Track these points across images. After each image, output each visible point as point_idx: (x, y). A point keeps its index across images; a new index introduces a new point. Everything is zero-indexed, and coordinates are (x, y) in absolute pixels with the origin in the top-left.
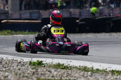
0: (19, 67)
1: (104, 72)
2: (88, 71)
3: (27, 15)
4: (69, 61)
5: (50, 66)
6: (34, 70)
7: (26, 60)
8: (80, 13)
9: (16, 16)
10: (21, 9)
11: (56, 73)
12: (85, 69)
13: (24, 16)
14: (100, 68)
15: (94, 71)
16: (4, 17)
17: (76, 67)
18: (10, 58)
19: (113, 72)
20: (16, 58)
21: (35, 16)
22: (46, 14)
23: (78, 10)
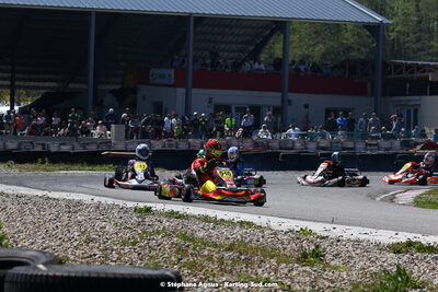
0: (121, 214)
1: (231, 223)
2: (210, 222)
4: (185, 207)
5: (161, 214)
6: (140, 219)
7: (130, 204)
9: (121, 146)
10: (126, 138)
11: (167, 224)
12: (206, 219)
13: (130, 147)
14: (226, 218)
15: (218, 222)
16: (105, 148)
17: (194, 217)
18: (110, 201)
19: (242, 223)
20: (117, 202)
22: (158, 145)
23: (198, 141)
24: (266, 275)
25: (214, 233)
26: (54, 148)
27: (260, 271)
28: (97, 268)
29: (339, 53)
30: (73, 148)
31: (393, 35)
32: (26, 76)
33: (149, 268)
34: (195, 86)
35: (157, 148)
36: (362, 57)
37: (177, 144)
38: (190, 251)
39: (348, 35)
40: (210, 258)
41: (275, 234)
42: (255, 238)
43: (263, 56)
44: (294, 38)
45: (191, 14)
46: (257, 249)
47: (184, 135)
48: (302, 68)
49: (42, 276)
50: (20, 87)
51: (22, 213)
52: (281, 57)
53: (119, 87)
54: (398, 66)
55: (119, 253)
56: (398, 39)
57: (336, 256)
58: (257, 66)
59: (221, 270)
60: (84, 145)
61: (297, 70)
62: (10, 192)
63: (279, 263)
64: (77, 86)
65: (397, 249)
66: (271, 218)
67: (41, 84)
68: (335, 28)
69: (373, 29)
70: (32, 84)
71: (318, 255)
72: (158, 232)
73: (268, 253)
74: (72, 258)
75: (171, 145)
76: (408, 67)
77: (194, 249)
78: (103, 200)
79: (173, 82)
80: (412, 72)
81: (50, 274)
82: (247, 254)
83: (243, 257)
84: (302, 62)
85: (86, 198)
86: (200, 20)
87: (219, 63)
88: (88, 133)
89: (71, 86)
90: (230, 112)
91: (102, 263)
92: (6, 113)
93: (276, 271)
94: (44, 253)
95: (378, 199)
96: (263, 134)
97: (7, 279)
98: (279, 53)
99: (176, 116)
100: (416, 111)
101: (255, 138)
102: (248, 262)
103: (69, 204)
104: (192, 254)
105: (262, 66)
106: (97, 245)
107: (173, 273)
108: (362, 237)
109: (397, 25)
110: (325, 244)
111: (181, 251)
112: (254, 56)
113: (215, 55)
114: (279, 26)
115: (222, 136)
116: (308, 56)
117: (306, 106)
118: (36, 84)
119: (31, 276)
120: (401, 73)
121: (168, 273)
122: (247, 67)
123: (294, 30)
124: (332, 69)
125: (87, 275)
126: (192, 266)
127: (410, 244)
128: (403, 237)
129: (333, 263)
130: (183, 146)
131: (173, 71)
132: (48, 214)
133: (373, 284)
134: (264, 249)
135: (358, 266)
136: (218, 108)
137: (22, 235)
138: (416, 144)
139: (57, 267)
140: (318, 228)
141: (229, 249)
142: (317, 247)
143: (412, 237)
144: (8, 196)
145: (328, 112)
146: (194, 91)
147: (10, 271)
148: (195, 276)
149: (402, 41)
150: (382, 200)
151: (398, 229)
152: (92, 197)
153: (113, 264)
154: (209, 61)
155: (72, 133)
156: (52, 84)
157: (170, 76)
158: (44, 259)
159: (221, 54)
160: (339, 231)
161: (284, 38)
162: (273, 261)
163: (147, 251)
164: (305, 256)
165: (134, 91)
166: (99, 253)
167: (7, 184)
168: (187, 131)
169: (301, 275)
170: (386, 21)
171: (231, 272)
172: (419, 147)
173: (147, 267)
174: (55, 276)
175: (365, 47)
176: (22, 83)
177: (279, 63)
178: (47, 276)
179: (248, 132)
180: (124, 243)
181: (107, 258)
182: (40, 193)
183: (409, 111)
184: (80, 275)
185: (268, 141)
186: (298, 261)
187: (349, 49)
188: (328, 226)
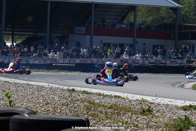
0: (62, 92)
1: (111, 96)
2: (101, 96)
3: (67, 62)
4: (90, 89)
5: (79, 92)
6: (70, 94)
7: (66, 88)
8: (97, 61)
9: (61, 62)
10: (64, 58)
11: (82, 96)
12: (99, 94)
13: (65, 62)
14: (108, 94)
15: (105, 96)
16: (54, 62)
17: (94, 93)
18: (56, 86)
19: (115, 96)
20: (60, 86)
21: (72, 62)
22: (78, 61)
23: (96, 60)
24: (126, 120)
25: (103, 101)
26: (31, 62)
27: (123, 118)
28: (51, 116)
29: (159, 20)
30: (40, 62)
31: (183, 13)
32: (19, 30)
33: (74, 116)
34: (94, 35)
35: (77, 62)
36: (169, 22)
37: (86, 60)
38: (92, 109)
39: (163, 12)
40: (101, 112)
41: (130, 101)
42: (122, 103)
43: (125, 22)
44: (139, 13)
45: (93, 2)
46: (122, 108)
47: (89, 57)
48: (143, 27)
49: (26, 119)
50: (16, 35)
51: (17, 91)
52: (133, 22)
53: (60, 35)
54: (185, 27)
55: (60, 109)
56: (186, 14)
57: (158, 111)
58: (122, 26)
59: (106, 117)
60: (45, 61)
61: (140, 28)
62: (12, 82)
63: (132, 114)
64: (42, 34)
65: (185, 108)
66: (129, 94)
67: (26, 33)
68: (157, 9)
69: (175, 10)
70: (22, 33)
71: (150, 111)
72: (78, 100)
73: (127, 110)
74: (40, 111)
75: (83, 61)
76: (190, 27)
77: (94, 108)
78: (53, 85)
79: (85, 33)
80: (192, 29)
81: (30, 118)
82: (117, 110)
83: (116, 112)
84: (142, 24)
85: (46, 85)
86: (97, 5)
87: (105, 25)
88: (46, 55)
89: (39, 34)
90: (110, 46)
91: (53, 114)
92: (10, 46)
93: (131, 118)
94: (28, 109)
95: (176, 86)
96: (125, 56)
97: (11, 120)
98: (132, 20)
99: (86, 48)
100: (193, 47)
101: (121, 58)
102: (119, 114)
103: (38, 87)
104: (93, 110)
105: (125, 26)
106: (51, 106)
107: (85, 119)
108: (169, 103)
109: (185, 8)
110: (153, 106)
111: (88, 109)
112: (121, 21)
113: (103, 21)
114: (133, 8)
115: (107, 57)
116: (145, 22)
117: (144, 44)
118: (24, 33)
119: (22, 119)
120: (187, 29)
121: (83, 119)
122: (118, 26)
123: (139, 10)
124: (156, 27)
125: (46, 119)
126: (93, 115)
127: (191, 106)
128: (188, 103)
129: (156, 115)
130: (89, 62)
131: (85, 28)
132: (29, 91)
133: (174, 124)
134: (125, 108)
135: (168, 116)
136: (105, 44)
137: (18, 101)
138: (193, 62)
139: (33, 115)
140: (149, 99)
141: (110, 108)
142: (150, 107)
143: (191, 103)
144: (11, 84)
145: (154, 47)
146: (94, 37)
147: (12, 117)
148: (95, 120)
149: (187, 15)
150: (178, 86)
151: (185, 100)
152: (48, 84)
153: (58, 114)
154: (101, 24)
155: (40, 55)
156: (30, 33)
157: (83, 30)
158: (27, 112)
159: (106, 20)
160: (158, 100)
161: (135, 13)
162: (130, 114)
163: (73, 109)
164: (144, 111)
165: (67, 37)
166: (52, 109)
167: (10, 78)
168: (91, 55)
169: (142, 120)
170: (180, 6)
171: (111, 118)
172: (194, 63)
173: (73, 116)
174: (32, 120)
175: (171, 18)
176: (17, 33)
177: (132, 25)
178: (29, 119)
179: (118, 55)
180: (63, 105)
181: (55, 112)
182: (25, 82)
183: (190, 47)
184: (43, 119)
185: (127, 60)
186: (141, 113)
187: (164, 18)
188: (154, 98)
